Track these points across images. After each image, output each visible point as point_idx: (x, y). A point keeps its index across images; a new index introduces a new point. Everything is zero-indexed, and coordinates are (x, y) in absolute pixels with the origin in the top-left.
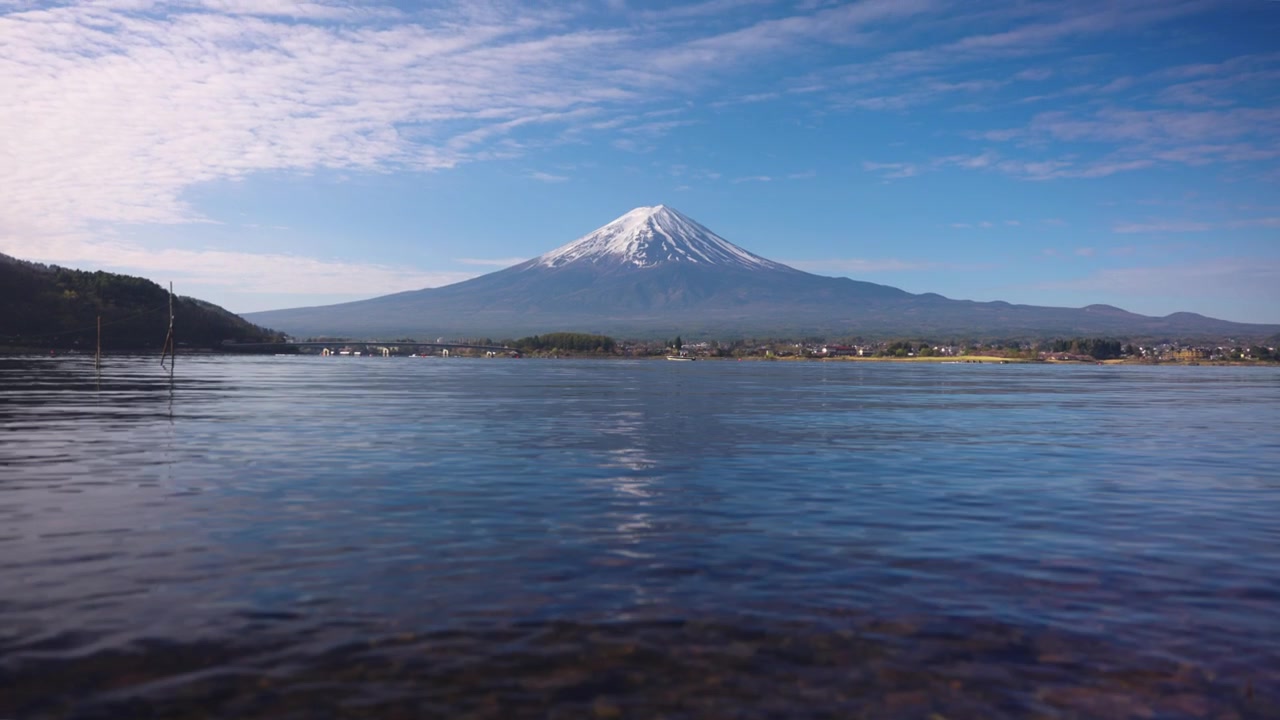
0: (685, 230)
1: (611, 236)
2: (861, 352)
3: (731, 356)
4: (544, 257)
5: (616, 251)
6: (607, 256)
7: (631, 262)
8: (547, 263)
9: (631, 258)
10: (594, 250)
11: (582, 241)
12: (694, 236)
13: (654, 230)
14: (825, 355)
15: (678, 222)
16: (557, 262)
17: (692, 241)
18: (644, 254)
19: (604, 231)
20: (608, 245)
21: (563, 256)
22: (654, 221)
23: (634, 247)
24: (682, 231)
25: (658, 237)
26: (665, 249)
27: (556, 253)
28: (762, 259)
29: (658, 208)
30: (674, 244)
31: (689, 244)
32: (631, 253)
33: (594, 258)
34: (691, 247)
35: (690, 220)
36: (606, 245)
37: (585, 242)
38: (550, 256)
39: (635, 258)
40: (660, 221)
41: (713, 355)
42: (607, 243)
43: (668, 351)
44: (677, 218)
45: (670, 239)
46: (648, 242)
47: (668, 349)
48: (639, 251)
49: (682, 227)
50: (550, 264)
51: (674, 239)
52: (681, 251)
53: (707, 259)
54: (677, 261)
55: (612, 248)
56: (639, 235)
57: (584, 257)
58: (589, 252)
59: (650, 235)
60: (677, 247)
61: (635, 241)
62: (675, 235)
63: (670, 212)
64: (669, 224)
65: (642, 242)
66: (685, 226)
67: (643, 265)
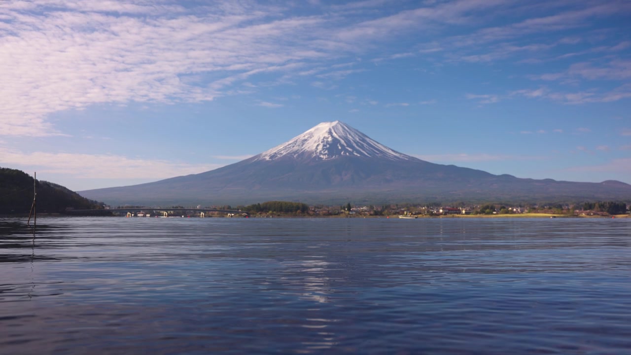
0: (352, 136)
1: (306, 140)
2: (464, 212)
3: (383, 215)
4: (264, 154)
5: (309, 150)
6: (303, 153)
7: (318, 156)
9: (318, 154)
10: (296, 148)
11: (287, 143)
12: (358, 139)
13: (332, 136)
14: (441, 214)
15: (347, 131)
16: (272, 157)
17: (357, 143)
18: (327, 151)
19: (301, 137)
20: (304, 146)
21: (275, 153)
22: (333, 131)
23: (320, 148)
24: (350, 137)
25: (335, 141)
26: (340, 148)
27: (273, 151)
28: (400, 154)
29: (334, 123)
30: (345, 145)
31: (355, 145)
32: (318, 151)
33: (295, 154)
34: (356, 146)
35: (355, 130)
36: (302, 146)
37: (289, 145)
38: (267, 153)
39: (321, 153)
40: (336, 131)
41: (371, 215)
42: (303, 144)
43: (342, 213)
44: (346, 128)
45: (343, 142)
46: (329, 144)
47: (343, 211)
48: (323, 149)
49: (350, 134)
50: (267, 158)
51: (345, 142)
52: (350, 149)
53: (366, 154)
54: (347, 155)
55: (306, 148)
56: (323, 139)
57: (288, 154)
58: (292, 151)
59: (330, 139)
60: (347, 146)
61: (320, 143)
62: (346, 139)
63: (342, 125)
64: (342, 132)
65: (325, 144)
66: (352, 134)
67: (326, 158)
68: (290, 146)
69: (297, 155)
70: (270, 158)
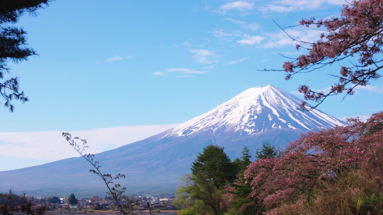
0: (287, 104)
4: (176, 128)
5: (231, 122)
6: (224, 127)
7: (243, 130)
8: (178, 133)
9: (243, 127)
10: (215, 121)
11: (206, 115)
13: (262, 105)
15: (282, 98)
16: (185, 132)
17: (293, 112)
18: (254, 124)
19: (222, 107)
20: (226, 118)
21: (190, 127)
22: (263, 98)
23: (246, 119)
24: (285, 105)
25: (266, 111)
26: (271, 119)
27: (186, 125)
30: (278, 115)
31: (290, 115)
32: (243, 124)
33: (214, 128)
34: (292, 117)
35: (292, 96)
36: (224, 118)
37: (208, 116)
38: (180, 128)
39: (246, 127)
40: (267, 98)
42: (225, 115)
45: (275, 112)
46: (257, 115)
48: (250, 121)
49: (285, 101)
50: (180, 134)
51: (278, 111)
52: (283, 121)
53: (305, 127)
54: (279, 128)
55: (229, 120)
56: (250, 109)
57: (206, 128)
58: (211, 124)
59: (259, 109)
60: (280, 117)
61: (246, 114)
62: (279, 108)
63: (276, 90)
64: (275, 99)
65: (252, 114)
66: (289, 101)
67: (252, 133)
68: (209, 118)
69: (216, 129)
70: (183, 134)
